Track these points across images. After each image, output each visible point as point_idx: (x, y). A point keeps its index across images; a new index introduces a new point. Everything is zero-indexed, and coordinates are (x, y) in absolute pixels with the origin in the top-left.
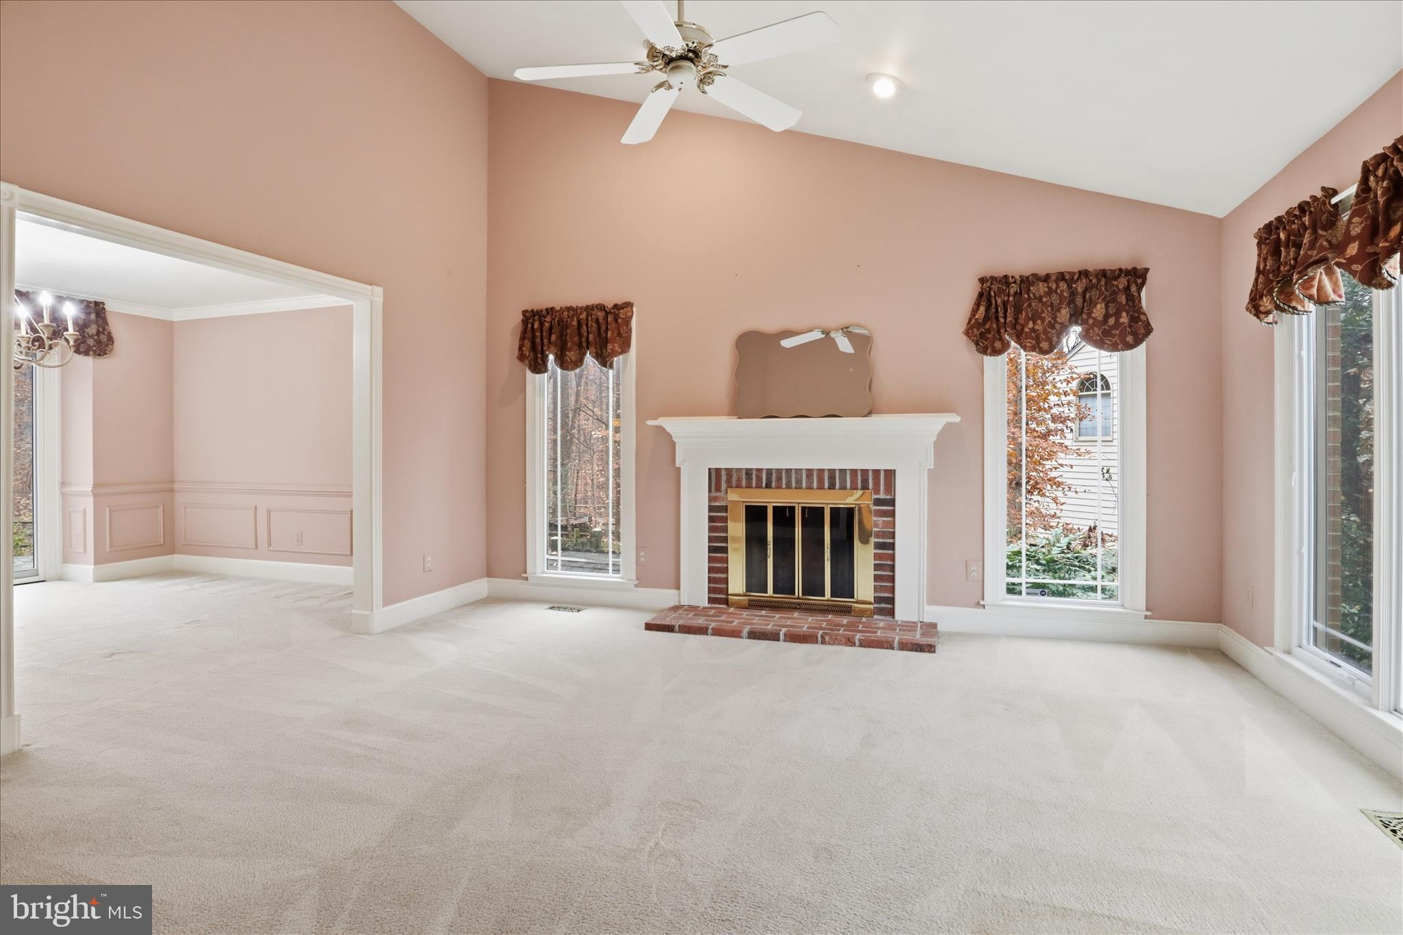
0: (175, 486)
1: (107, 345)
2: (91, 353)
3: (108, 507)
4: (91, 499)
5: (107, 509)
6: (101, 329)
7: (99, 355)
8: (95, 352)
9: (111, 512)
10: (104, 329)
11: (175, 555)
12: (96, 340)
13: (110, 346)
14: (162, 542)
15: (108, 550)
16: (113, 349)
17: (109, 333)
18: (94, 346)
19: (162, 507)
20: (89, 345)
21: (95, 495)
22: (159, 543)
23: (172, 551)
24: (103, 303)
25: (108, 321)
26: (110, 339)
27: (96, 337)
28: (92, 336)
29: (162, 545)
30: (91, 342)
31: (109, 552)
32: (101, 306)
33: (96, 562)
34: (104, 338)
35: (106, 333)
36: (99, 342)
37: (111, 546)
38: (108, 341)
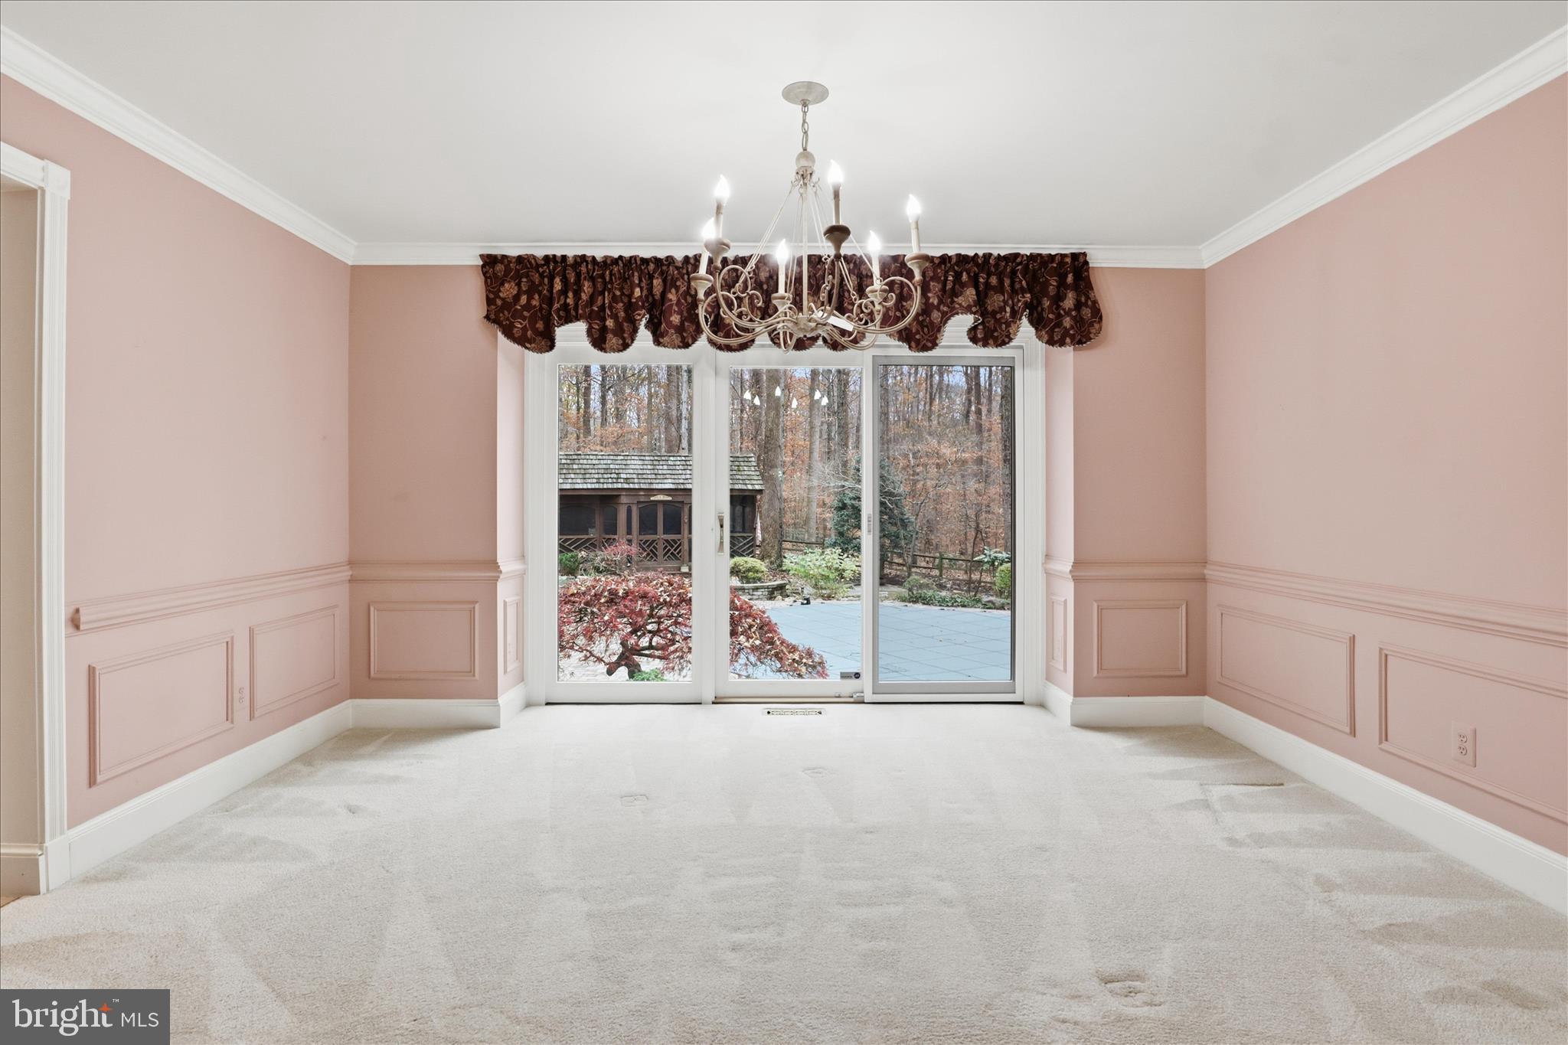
0: (1206, 572)
1: (1091, 325)
2: (1068, 340)
3: (1096, 601)
4: (1071, 585)
5: (1095, 605)
6: (1083, 299)
7: (1080, 342)
8: (1073, 338)
9: (1100, 610)
10: (1088, 298)
11: (1206, 698)
12: (1074, 318)
13: (1097, 326)
14: (1184, 672)
15: (1095, 673)
16: (1101, 328)
17: (1095, 302)
18: (1072, 327)
19: (1184, 607)
20: (1065, 328)
21: (1076, 579)
22: (1178, 673)
23: (1201, 690)
24: (1084, 254)
25: (1093, 285)
26: (1097, 314)
27: (1074, 313)
28: (1068, 313)
29: (1183, 676)
30: (1067, 322)
31: (1096, 678)
32: (1082, 260)
33: (1077, 693)
34: (1086, 312)
35: (1090, 303)
36: (1079, 321)
37: (1100, 668)
38: (1092, 317)
